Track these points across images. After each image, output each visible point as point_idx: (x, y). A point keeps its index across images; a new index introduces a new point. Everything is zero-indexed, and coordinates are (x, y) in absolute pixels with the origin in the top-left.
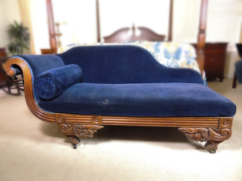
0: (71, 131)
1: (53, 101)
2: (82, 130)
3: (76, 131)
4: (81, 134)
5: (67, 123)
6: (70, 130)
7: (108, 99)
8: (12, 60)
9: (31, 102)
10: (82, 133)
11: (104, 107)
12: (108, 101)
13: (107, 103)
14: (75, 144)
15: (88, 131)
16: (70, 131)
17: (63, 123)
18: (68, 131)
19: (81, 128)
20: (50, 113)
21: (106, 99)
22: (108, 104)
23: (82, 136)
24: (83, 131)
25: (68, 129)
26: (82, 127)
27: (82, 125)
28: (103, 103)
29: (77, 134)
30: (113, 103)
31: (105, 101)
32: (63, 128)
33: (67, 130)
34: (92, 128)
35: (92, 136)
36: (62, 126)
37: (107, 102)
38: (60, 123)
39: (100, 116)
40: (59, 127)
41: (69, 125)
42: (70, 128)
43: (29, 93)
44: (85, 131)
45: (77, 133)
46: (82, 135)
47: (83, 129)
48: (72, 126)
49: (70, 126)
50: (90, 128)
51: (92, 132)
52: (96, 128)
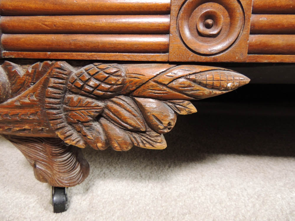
2: (101, 104)
3: (66, 110)
4: (90, 128)
6: (27, 101)
10: (103, 121)
14: (61, 185)
15: (141, 108)
16: (24, 106)
18: (12, 106)
19: (96, 87)
23: (97, 140)
24: (107, 107)
25: (16, 98)
26: (104, 80)
27: (103, 66)
29: (69, 128)
33: (10, 101)
35: (162, 144)
44: (120, 110)
45: (70, 124)
46: (103, 137)
47: (108, 98)
48: (36, 76)
49: (28, 74)
50: (152, 83)
51: (166, 116)
52: (197, 87)
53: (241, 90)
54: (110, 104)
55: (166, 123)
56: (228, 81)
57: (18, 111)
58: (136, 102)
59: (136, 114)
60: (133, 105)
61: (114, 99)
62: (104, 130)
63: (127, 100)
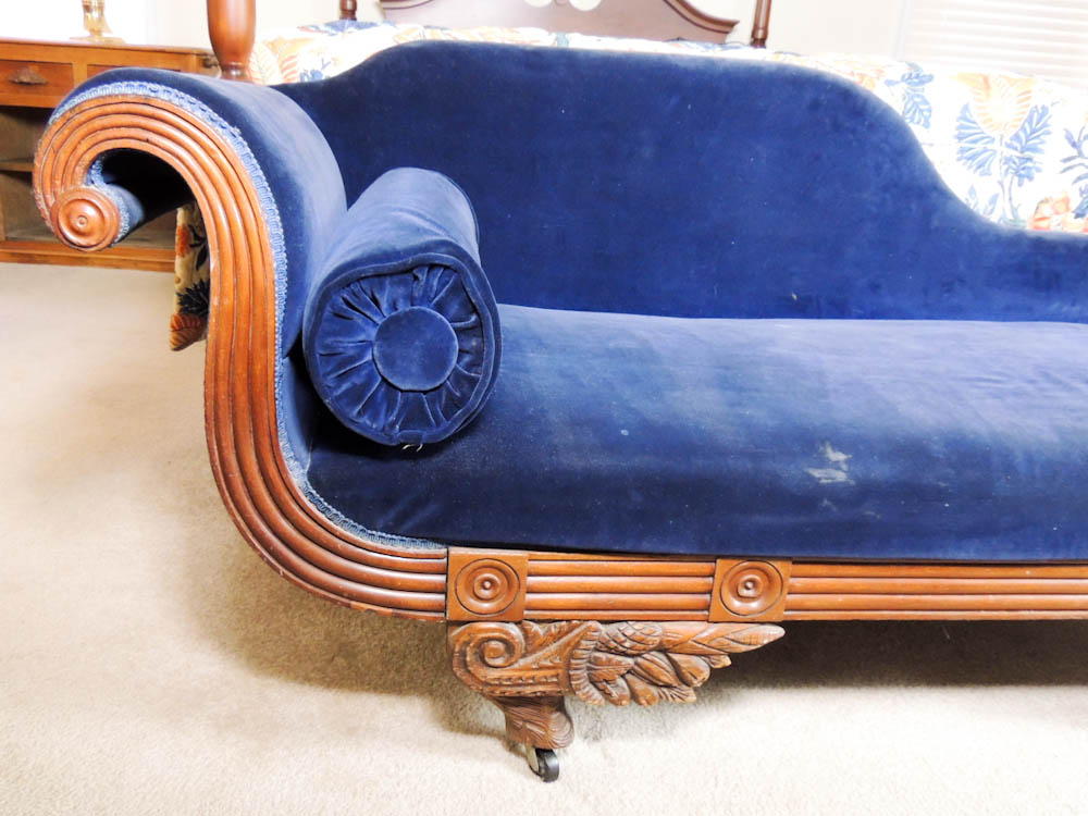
0: (553, 672)
1: (439, 460)
2: (630, 661)
3: (589, 669)
4: (616, 685)
5: (526, 612)
6: (548, 663)
7: (838, 446)
8: (109, 109)
9: (253, 468)
10: (630, 677)
11: (826, 502)
12: (840, 457)
13: (841, 476)
15: (673, 663)
17: (501, 616)
18: (526, 668)
19: (629, 647)
20: (399, 548)
21: (823, 442)
22: (852, 483)
24: (636, 664)
25: (533, 658)
26: (639, 640)
27: (641, 625)
28: (817, 473)
30: (881, 471)
31: (823, 463)
32: (494, 650)
33: (524, 661)
34: (713, 644)
35: (693, 696)
36: (490, 639)
37: (836, 466)
38: (475, 617)
39: (778, 564)
40: (467, 644)
41: (536, 627)
42: (542, 646)
43: (243, 400)
44: (653, 666)
45: (593, 683)
46: (627, 692)
47: (639, 655)
48: (560, 635)
49: (549, 633)
50: (690, 642)
51: (702, 672)
52: (735, 644)
53: (774, 645)
54: (640, 660)
55: (700, 678)
56: (764, 637)
57: (535, 673)
58: (669, 658)
59: (669, 670)
60: (667, 661)
61: (645, 656)
62: (629, 685)
63: (662, 656)
